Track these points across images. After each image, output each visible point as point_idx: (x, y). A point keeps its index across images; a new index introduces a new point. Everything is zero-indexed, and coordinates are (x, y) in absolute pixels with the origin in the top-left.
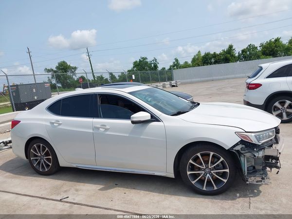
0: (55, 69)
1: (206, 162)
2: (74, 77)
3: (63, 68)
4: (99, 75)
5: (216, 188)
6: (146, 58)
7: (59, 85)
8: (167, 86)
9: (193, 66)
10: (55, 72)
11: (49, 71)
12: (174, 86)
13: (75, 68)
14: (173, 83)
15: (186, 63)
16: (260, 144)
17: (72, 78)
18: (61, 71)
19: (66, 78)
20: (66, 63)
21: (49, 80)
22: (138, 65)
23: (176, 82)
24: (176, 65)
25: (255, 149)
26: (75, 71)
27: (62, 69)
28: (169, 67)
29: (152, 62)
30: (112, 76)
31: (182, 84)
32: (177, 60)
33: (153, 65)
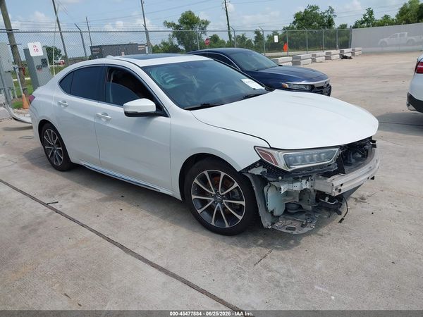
0: (177, 23)
1: (216, 186)
2: (203, 35)
3: (189, 21)
4: (240, 34)
5: (227, 226)
6: (317, 8)
7: (182, 47)
8: (333, 57)
9: (398, 23)
10: (177, 27)
11: (169, 25)
12: (346, 57)
13: (206, 23)
14: (347, 52)
15: (387, 17)
16: (289, 170)
17: (200, 38)
18: (185, 26)
19: (192, 37)
20: (193, 14)
21: (170, 39)
22: (302, 20)
23: (353, 50)
24: (368, 21)
25: (280, 178)
26: (205, 27)
27: (187, 23)
28: (353, 25)
29: (326, 14)
30: (259, 36)
31: (364, 54)
32: (370, 12)
33: (325, 20)
